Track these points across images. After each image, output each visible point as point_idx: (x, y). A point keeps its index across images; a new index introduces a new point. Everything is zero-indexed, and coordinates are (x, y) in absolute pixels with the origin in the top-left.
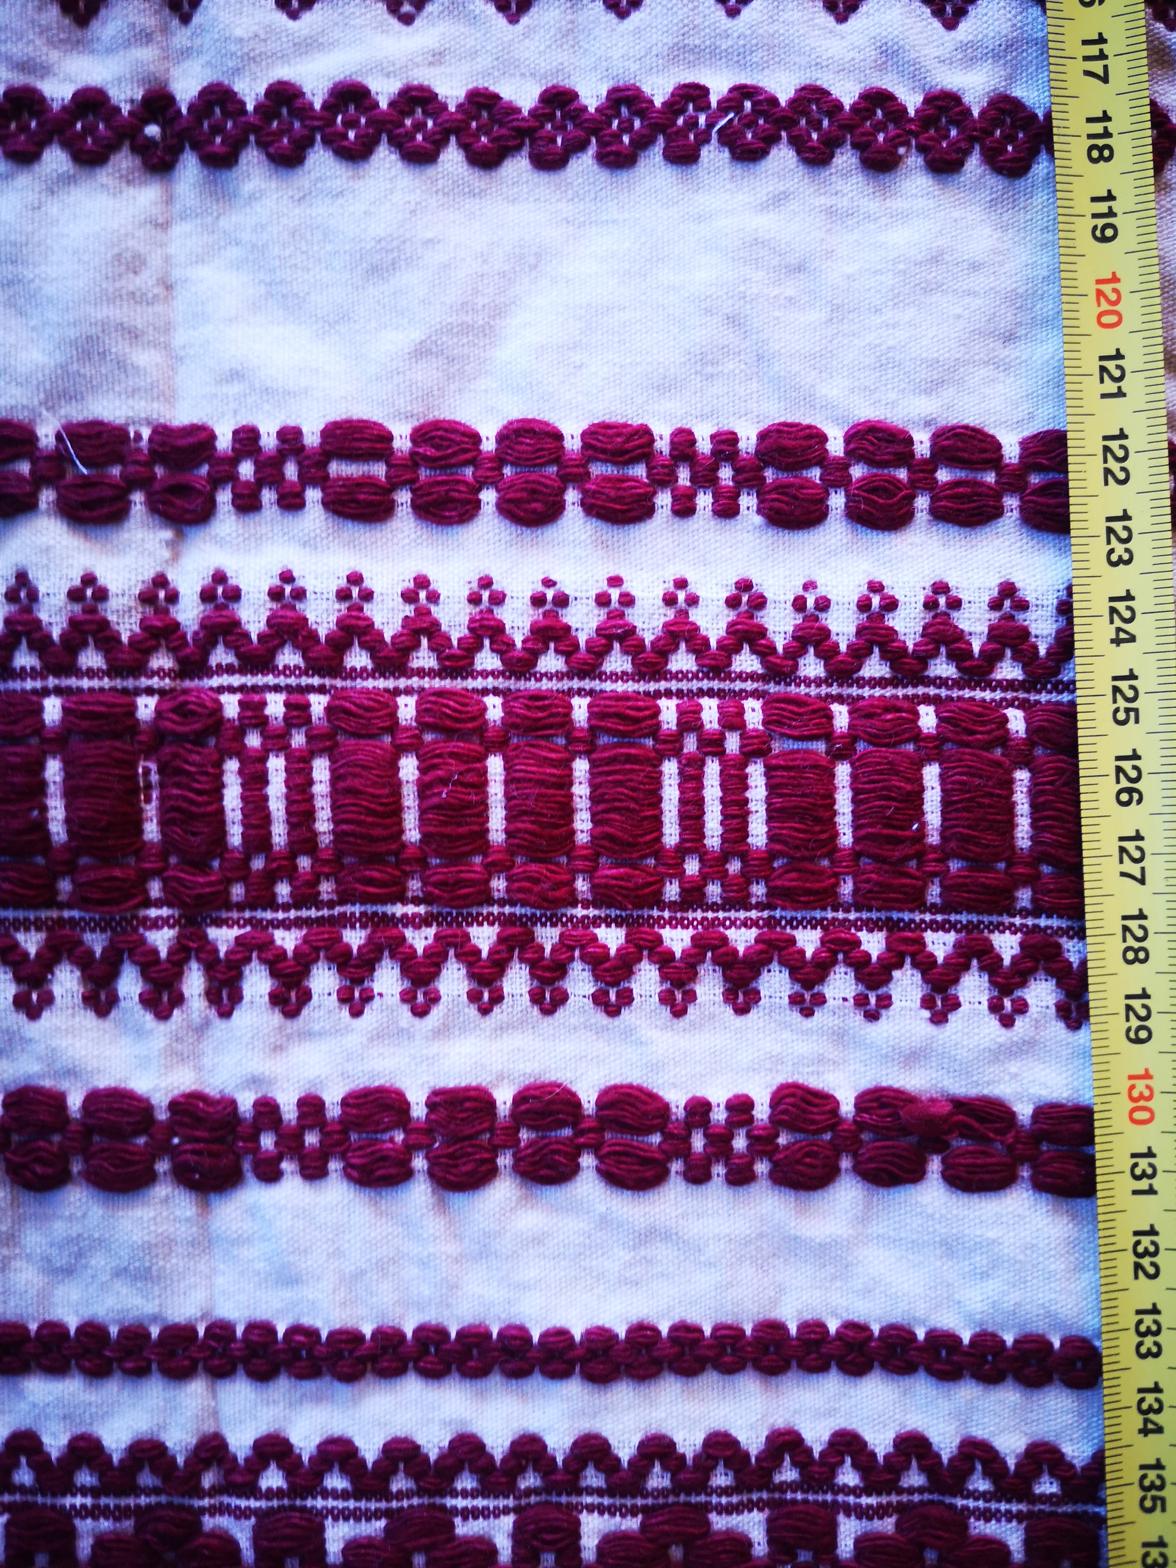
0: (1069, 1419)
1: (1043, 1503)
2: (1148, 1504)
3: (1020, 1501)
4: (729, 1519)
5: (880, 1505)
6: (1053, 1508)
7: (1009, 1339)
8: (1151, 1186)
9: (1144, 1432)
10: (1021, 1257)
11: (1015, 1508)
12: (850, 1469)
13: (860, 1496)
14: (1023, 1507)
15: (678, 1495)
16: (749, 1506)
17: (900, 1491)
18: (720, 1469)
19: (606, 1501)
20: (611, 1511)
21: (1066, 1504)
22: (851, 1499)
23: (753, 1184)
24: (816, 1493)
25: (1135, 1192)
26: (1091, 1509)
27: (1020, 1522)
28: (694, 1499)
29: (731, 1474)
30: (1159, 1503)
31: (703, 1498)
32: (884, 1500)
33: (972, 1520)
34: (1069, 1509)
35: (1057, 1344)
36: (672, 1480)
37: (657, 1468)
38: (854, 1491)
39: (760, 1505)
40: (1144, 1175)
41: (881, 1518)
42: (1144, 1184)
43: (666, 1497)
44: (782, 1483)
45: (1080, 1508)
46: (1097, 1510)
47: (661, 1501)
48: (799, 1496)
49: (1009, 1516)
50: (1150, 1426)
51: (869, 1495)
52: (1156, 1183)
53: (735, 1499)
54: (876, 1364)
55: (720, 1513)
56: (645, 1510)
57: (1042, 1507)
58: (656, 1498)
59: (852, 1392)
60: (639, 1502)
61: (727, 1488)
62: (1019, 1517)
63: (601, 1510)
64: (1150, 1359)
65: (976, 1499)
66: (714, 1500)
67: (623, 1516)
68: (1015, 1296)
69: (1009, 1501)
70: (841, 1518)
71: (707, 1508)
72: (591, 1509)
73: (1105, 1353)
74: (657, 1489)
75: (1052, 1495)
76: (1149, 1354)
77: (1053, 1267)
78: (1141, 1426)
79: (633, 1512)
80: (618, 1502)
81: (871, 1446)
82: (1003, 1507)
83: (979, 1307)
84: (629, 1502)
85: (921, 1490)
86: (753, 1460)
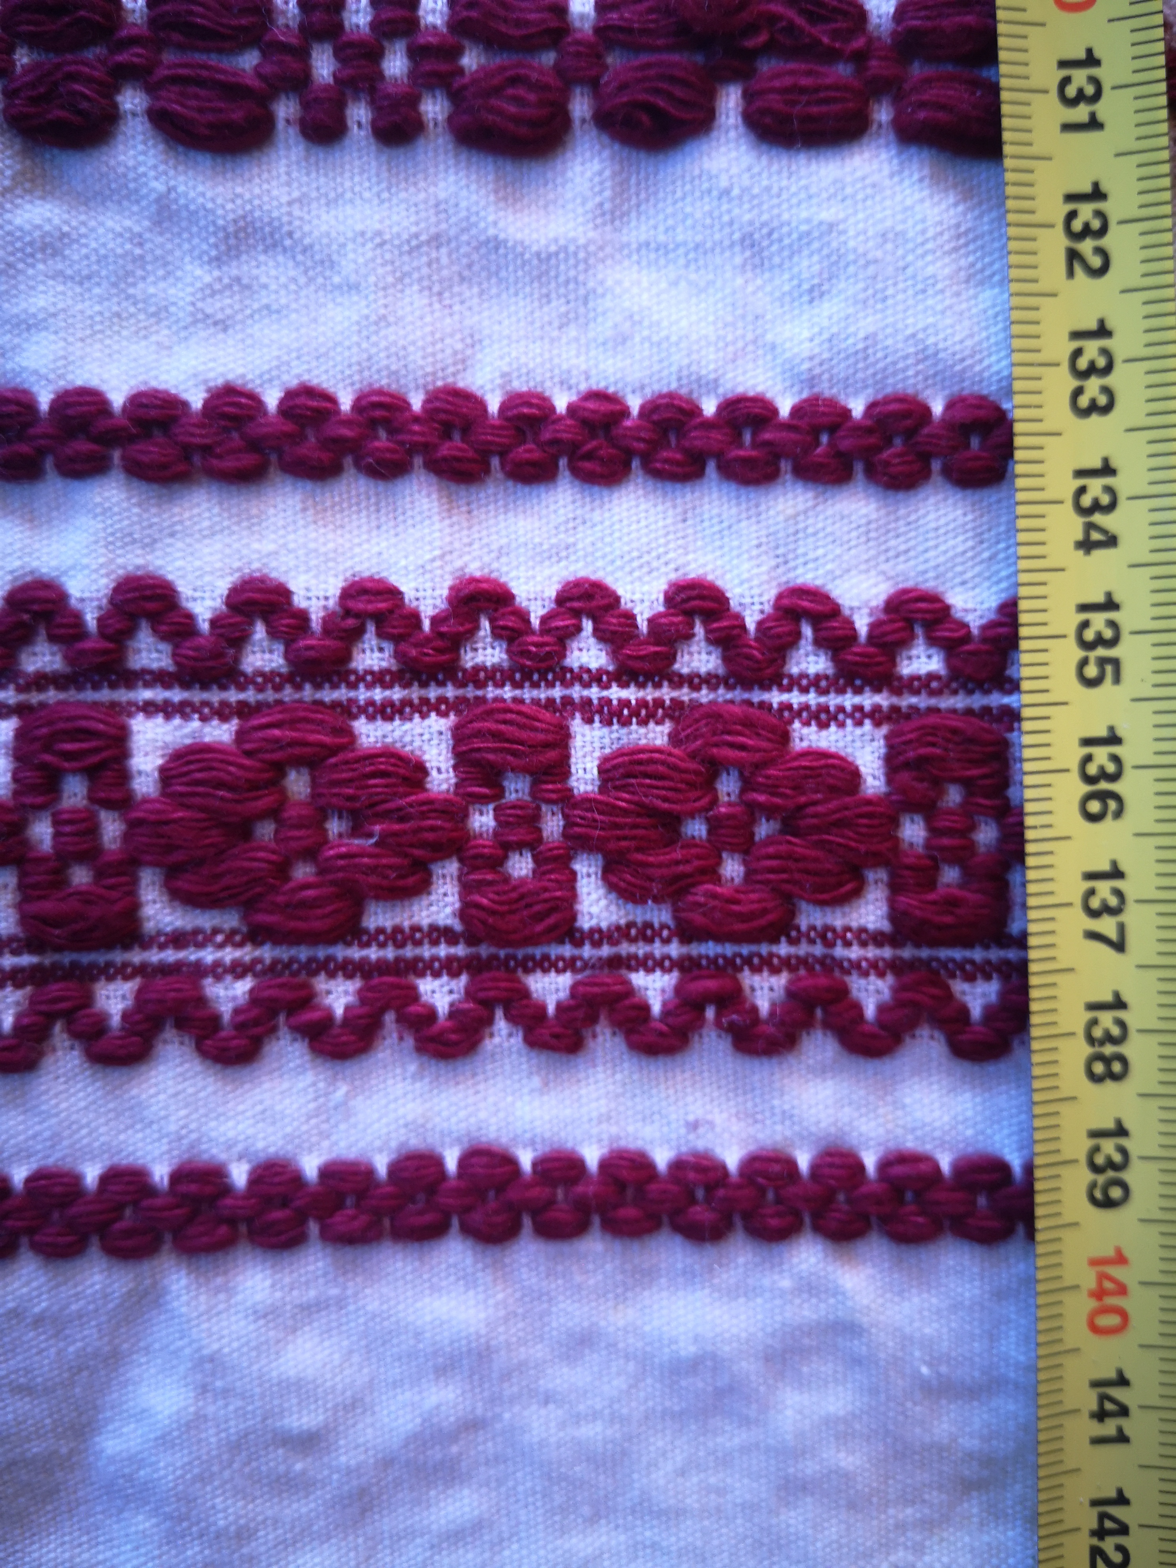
0: (960, 543)
1: (916, 692)
2: (1091, 671)
3: (877, 690)
4: (387, 727)
5: (642, 703)
6: (933, 702)
7: (857, 407)
8: (1093, 115)
9: (1086, 545)
10: (879, 254)
11: (868, 700)
12: (592, 641)
13: (607, 687)
14: (883, 700)
15: (298, 687)
16: (424, 708)
17: (678, 681)
18: (370, 637)
19: (176, 695)
20: (182, 710)
21: (955, 692)
22: (594, 693)
23: (421, 142)
24: (535, 685)
25: (1068, 127)
26: (997, 700)
27: (877, 724)
28: (328, 695)
29: (389, 647)
30: (1109, 669)
31: (342, 694)
32: (649, 694)
33: (797, 725)
34: (958, 702)
35: (937, 408)
36: (286, 656)
37: (260, 631)
38: (597, 678)
39: (440, 707)
40: (1080, 97)
41: (643, 723)
42: (1081, 113)
43: (278, 688)
44: (477, 669)
45: (977, 701)
46: (1006, 700)
47: (270, 695)
48: (508, 693)
49: (859, 715)
50: (1096, 536)
51: (624, 685)
52: (1102, 109)
53: (397, 694)
54: (636, 463)
55: (371, 718)
56: (243, 710)
57: (914, 700)
58: (260, 689)
59: (597, 516)
60: (233, 696)
61: (383, 672)
62: (877, 716)
63: (167, 710)
64: (1095, 418)
65: (805, 690)
66: (362, 695)
67: (204, 719)
68: (867, 324)
69: (858, 691)
70: (577, 725)
71: (349, 710)
72: (150, 709)
73: (1018, 414)
74: (260, 673)
75: (932, 676)
76: (1093, 408)
77: (930, 270)
78: (1080, 536)
79: (223, 713)
80: (197, 696)
81: (626, 603)
82: (849, 700)
83: (806, 349)
84: (215, 696)
85: (710, 681)
86: (426, 625)
